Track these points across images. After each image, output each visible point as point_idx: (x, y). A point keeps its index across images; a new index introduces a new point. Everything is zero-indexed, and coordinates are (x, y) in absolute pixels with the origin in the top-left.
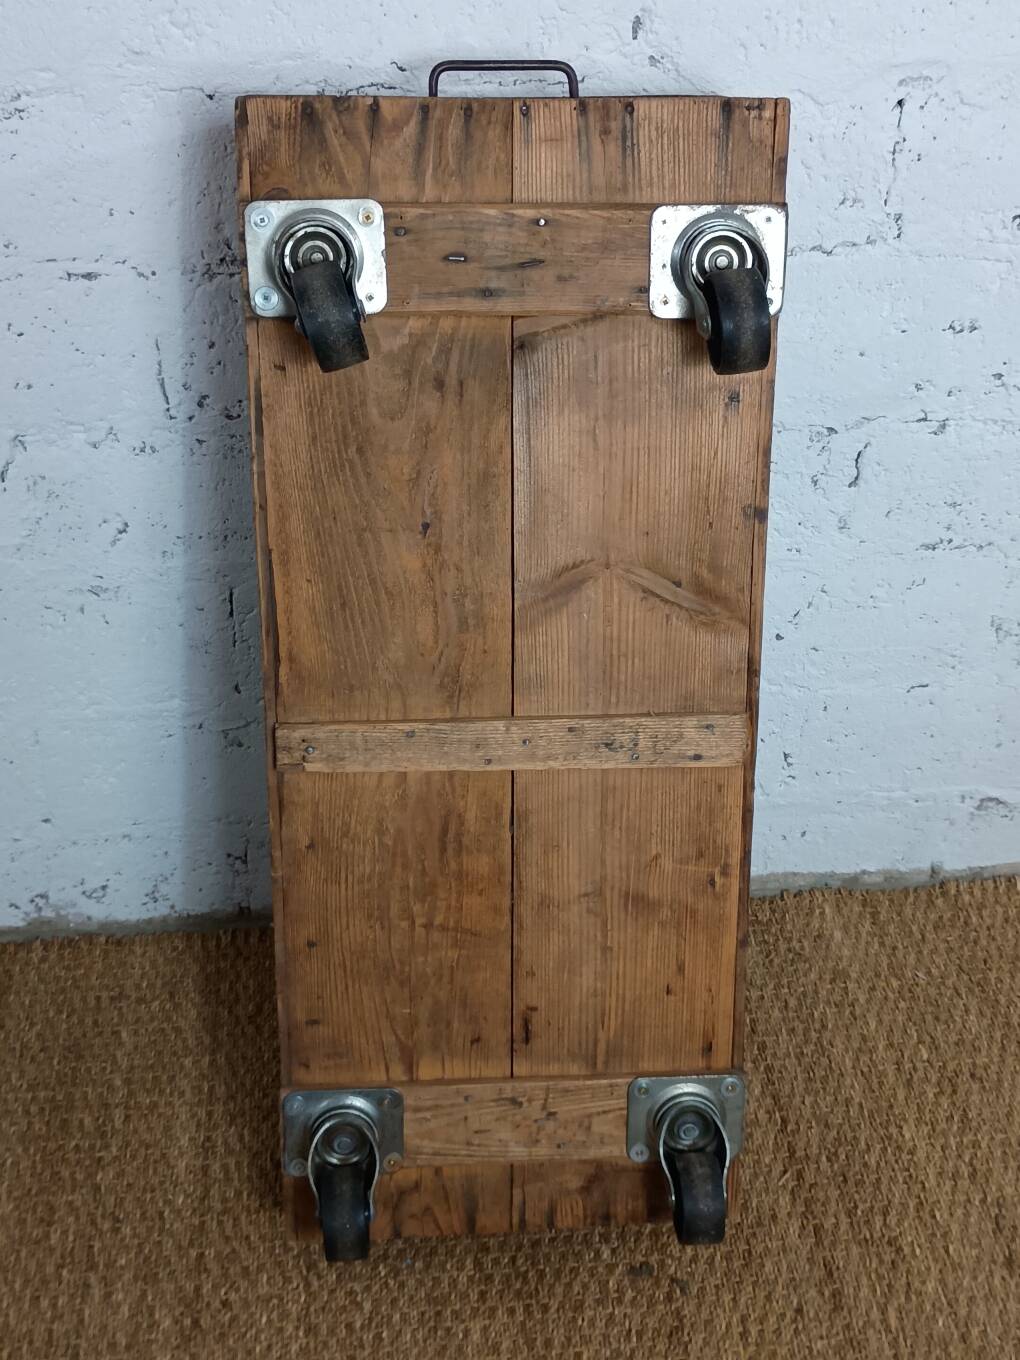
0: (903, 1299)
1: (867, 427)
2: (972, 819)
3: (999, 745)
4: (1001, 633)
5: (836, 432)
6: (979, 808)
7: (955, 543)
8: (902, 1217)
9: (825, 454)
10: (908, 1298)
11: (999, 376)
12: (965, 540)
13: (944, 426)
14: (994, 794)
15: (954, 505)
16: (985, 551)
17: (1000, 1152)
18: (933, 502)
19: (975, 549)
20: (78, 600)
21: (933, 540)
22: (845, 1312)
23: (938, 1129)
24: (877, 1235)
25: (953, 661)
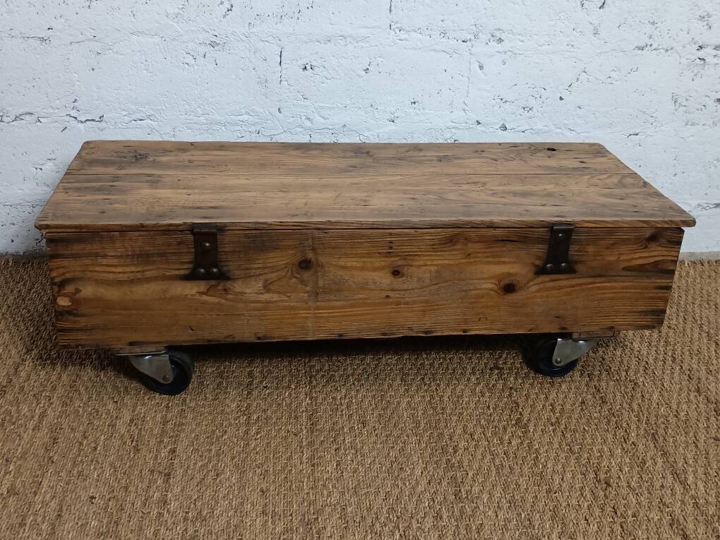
0: (640, 401)
4: (677, 104)
7: (654, 47)
8: (636, 372)
10: (643, 401)
12: (659, 45)
15: (653, 23)
16: (669, 53)
17: (688, 353)
18: (642, 21)
19: (664, 51)
20: (202, 49)
21: (642, 44)
22: (609, 404)
23: (653, 344)
24: (623, 378)
25: (652, 120)
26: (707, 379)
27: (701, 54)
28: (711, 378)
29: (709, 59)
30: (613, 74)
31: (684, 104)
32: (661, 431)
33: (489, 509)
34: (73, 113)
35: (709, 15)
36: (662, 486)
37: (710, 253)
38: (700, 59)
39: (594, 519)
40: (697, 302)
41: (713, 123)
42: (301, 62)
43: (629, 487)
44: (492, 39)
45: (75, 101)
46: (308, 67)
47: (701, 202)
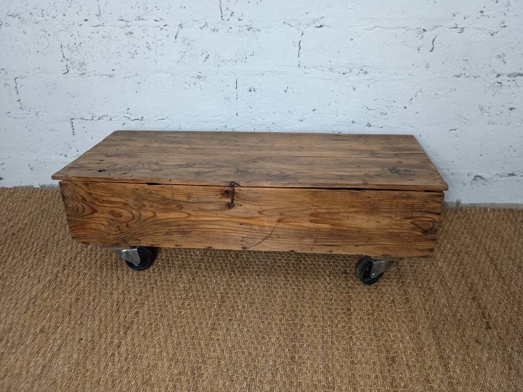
0: (432, 303)
1: (437, 30)
2: (471, 184)
3: (481, 155)
4: (483, 111)
5: (426, 31)
6: (474, 179)
7: (467, 75)
8: (435, 283)
9: (423, 39)
10: (434, 303)
11: (482, 12)
12: (470, 74)
13: (462, 31)
14: (480, 174)
15: (466, 60)
16: (477, 79)
17: (474, 271)
18: (459, 59)
19: (473, 78)
20: (194, 80)
21: (459, 74)
22: (410, 303)
23: (451, 264)
24: (425, 286)
25: (465, 121)
26: (483, 290)
27: (499, 79)
28: (485, 290)
29: (505, 83)
30: (439, 93)
31: (487, 111)
32: (440, 326)
33: (309, 372)
34: (128, 115)
35: (504, 55)
36: (431, 367)
37: (505, 204)
38: (498, 82)
39: (376, 387)
40: (490, 236)
41: (508, 123)
42: (248, 87)
43: (407, 365)
44: (361, 72)
45: (128, 109)
46: (252, 90)
47: (499, 172)
